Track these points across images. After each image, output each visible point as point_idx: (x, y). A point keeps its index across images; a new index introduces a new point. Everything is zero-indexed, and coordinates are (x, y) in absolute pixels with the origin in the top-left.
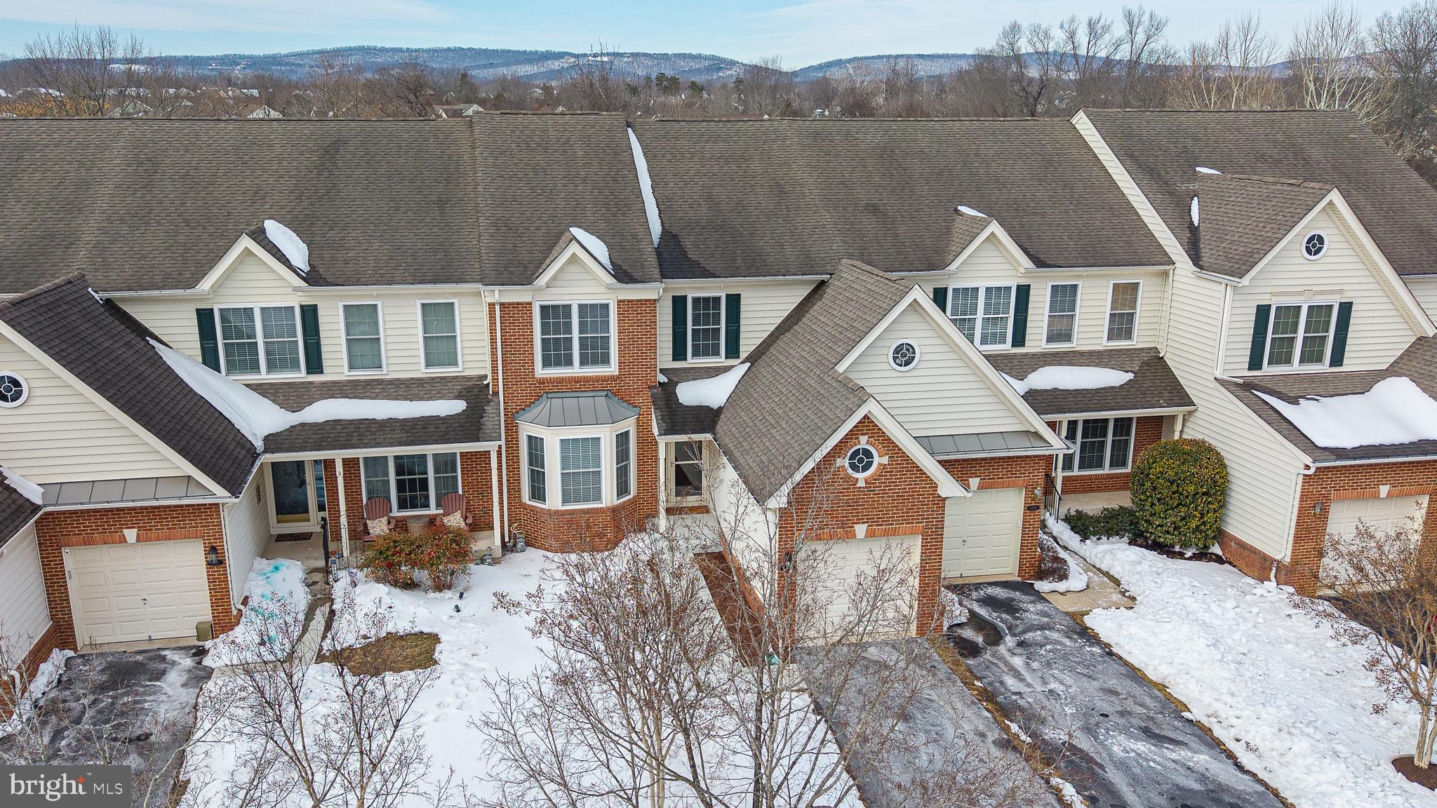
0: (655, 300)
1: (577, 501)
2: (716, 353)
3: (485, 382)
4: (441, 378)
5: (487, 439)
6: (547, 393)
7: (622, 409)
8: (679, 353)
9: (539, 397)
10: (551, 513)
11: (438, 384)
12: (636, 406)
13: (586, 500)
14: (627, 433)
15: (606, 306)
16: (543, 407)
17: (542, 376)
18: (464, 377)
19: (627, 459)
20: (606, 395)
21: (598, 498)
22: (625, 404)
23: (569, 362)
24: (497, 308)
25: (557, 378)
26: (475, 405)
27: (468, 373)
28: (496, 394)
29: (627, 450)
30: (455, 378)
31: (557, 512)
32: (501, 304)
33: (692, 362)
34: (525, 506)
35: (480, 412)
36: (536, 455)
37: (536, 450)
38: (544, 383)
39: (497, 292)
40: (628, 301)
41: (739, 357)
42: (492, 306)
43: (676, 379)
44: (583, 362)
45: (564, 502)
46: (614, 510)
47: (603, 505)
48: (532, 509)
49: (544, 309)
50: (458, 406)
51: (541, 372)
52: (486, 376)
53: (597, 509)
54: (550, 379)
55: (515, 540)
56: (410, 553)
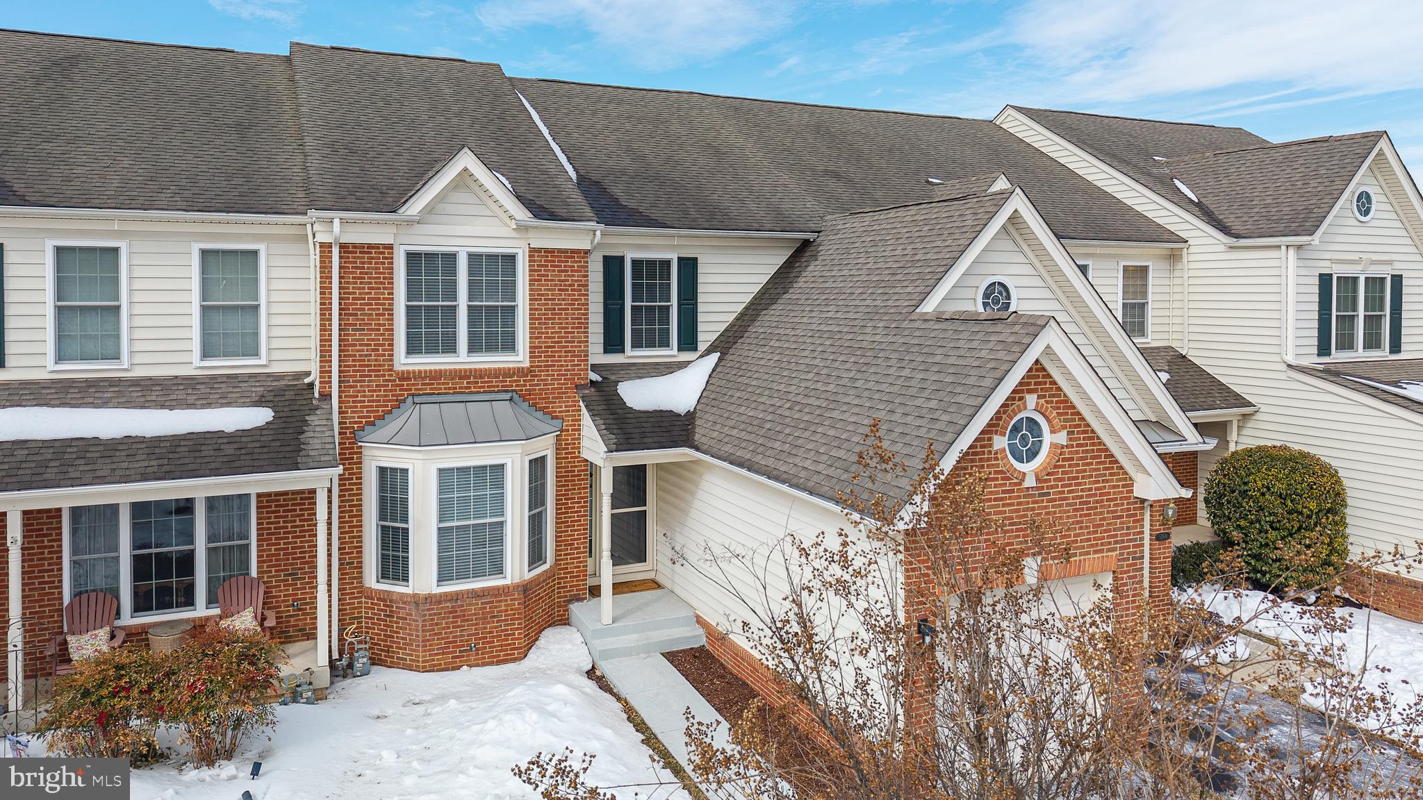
0: (587, 252)
1: (463, 576)
2: (665, 343)
3: (307, 380)
4: (228, 376)
5: (312, 465)
6: (413, 395)
7: (535, 421)
8: (613, 342)
9: (398, 404)
10: (418, 601)
11: (221, 385)
12: (557, 418)
13: (478, 574)
14: (543, 459)
15: (511, 259)
16: (408, 418)
17: (405, 368)
18: (268, 375)
19: (543, 503)
20: (511, 400)
21: (498, 569)
22: (539, 414)
23: (451, 347)
24: (336, 251)
25: (431, 371)
26: (289, 414)
27: (276, 368)
28: (326, 396)
29: (543, 486)
30: (251, 376)
31: (430, 598)
32: (343, 247)
33: (632, 355)
34: (370, 594)
35: (300, 424)
36: (394, 499)
37: (394, 490)
38: (408, 379)
39: (336, 222)
40: (547, 251)
41: (696, 349)
42: (325, 248)
43: (613, 378)
44: (473, 348)
45: (441, 579)
46: (526, 589)
47: (508, 581)
48: (385, 597)
49: (412, 257)
50: (260, 416)
51: (403, 361)
52: (308, 374)
53: (497, 588)
54: (420, 372)
55: (352, 654)
56: (150, 689)
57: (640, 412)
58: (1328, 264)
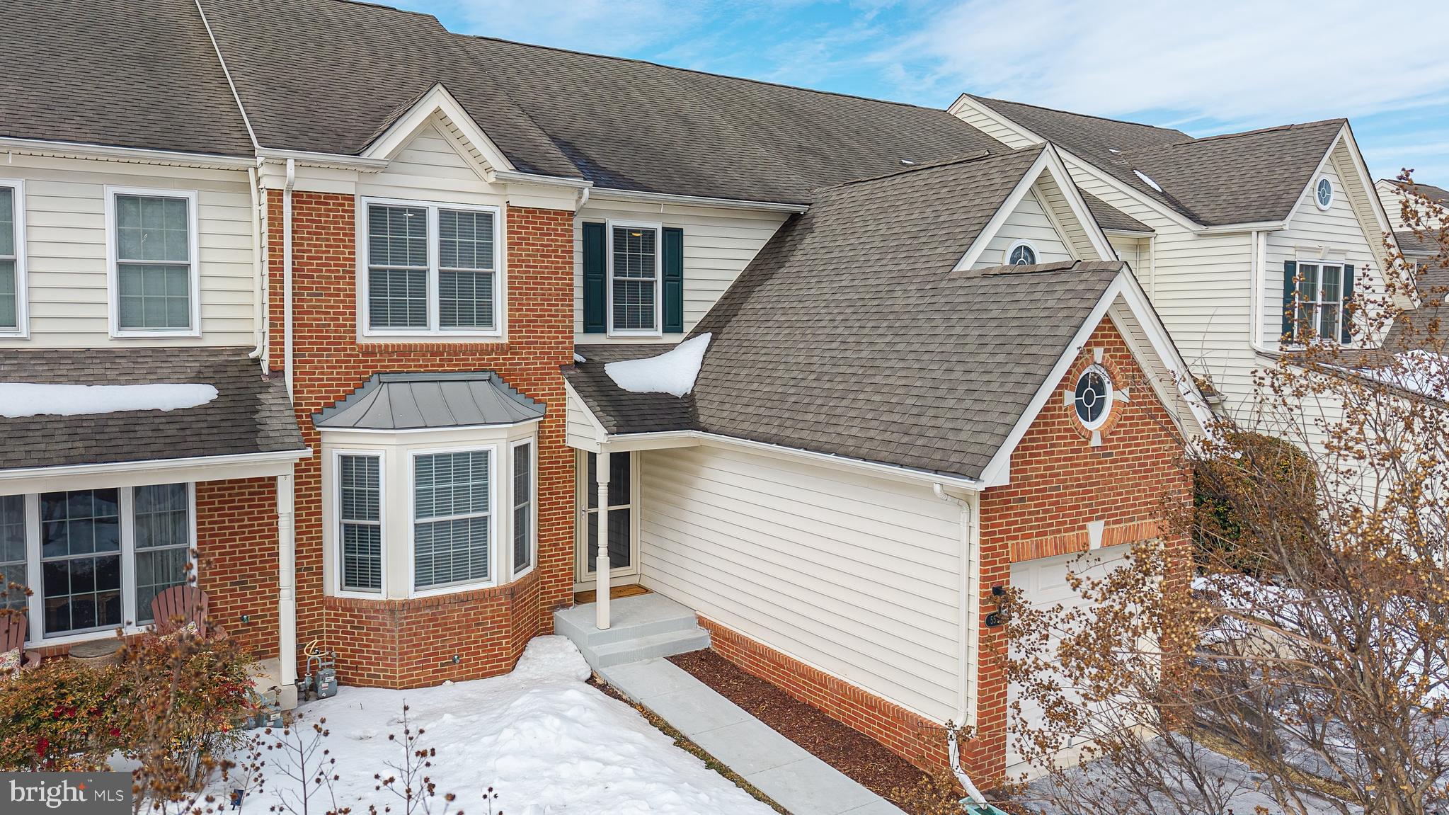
0: (572, 214)
1: (444, 579)
2: (649, 324)
3: (252, 355)
4: (154, 350)
5: (275, 447)
6: (379, 373)
7: (519, 406)
8: (594, 322)
9: (362, 383)
10: (391, 608)
11: (147, 360)
12: (539, 402)
13: (461, 577)
14: (526, 447)
15: (487, 218)
16: (376, 398)
17: (369, 342)
18: (203, 349)
19: (526, 498)
20: (489, 380)
21: (482, 571)
22: (521, 397)
23: (420, 319)
24: (287, 200)
25: (399, 346)
26: (236, 392)
27: (211, 342)
28: (277, 373)
29: (527, 478)
30: (182, 350)
31: (407, 605)
32: (296, 195)
33: (615, 335)
34: (332, 604)
35: (251, 403)
36: (361, 494)
37: (361, 482)
38: (374, 354)
39: (290, 164)
40: (528, 210)
41: (681, 331)
42: (275, 196)
43: (597, 359)
44: (445, 321)
45: (420, 582)
46: (513, 592)
47: (493, 584)
48: (349, 606)
49: (375, 211)
50: (203, 394)
51: (367, 333)
52: (254, 349)
53: (483, 592)
54: (386, 346)
55: (314, 674)
56: (100, 711)
57: (634, 394)
58: (1291, 251)
